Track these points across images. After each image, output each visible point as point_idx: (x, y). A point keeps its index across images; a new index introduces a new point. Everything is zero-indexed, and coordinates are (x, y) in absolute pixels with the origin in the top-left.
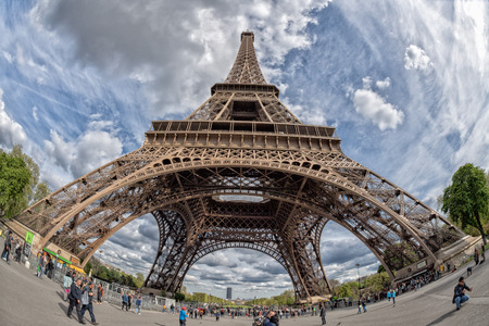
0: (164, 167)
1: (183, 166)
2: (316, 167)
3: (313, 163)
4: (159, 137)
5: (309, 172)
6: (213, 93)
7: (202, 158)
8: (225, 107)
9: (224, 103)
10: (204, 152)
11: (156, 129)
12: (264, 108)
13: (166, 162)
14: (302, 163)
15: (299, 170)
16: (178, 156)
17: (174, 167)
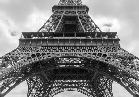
0: (32, 59)
1: (42, 58)
2: (105, 56)
3: (103, 53)
4: (27, 41)
5: (100, 59)
6: (53, 11)
7: (51, 53)
8: (60, 21)
9: (60, 18)
10: (52, 49)
11: (25, 37)
12: (80, 21)
13: (33, 56)
14: (97, 53)
15: (96, 58)
16: (39, 52)
17: (38, 59)
